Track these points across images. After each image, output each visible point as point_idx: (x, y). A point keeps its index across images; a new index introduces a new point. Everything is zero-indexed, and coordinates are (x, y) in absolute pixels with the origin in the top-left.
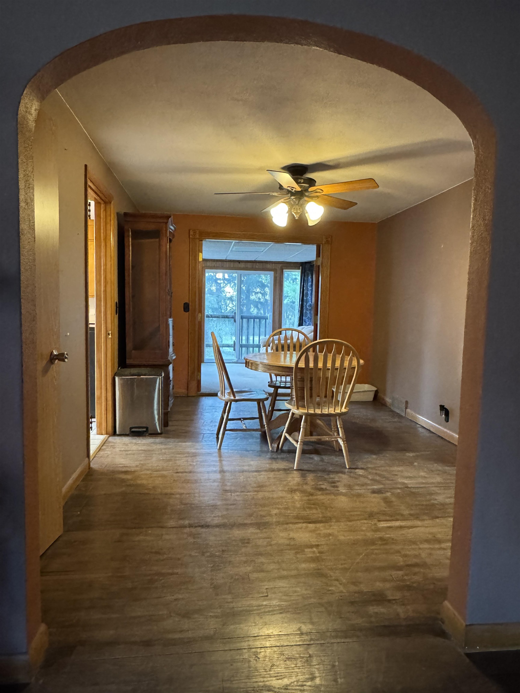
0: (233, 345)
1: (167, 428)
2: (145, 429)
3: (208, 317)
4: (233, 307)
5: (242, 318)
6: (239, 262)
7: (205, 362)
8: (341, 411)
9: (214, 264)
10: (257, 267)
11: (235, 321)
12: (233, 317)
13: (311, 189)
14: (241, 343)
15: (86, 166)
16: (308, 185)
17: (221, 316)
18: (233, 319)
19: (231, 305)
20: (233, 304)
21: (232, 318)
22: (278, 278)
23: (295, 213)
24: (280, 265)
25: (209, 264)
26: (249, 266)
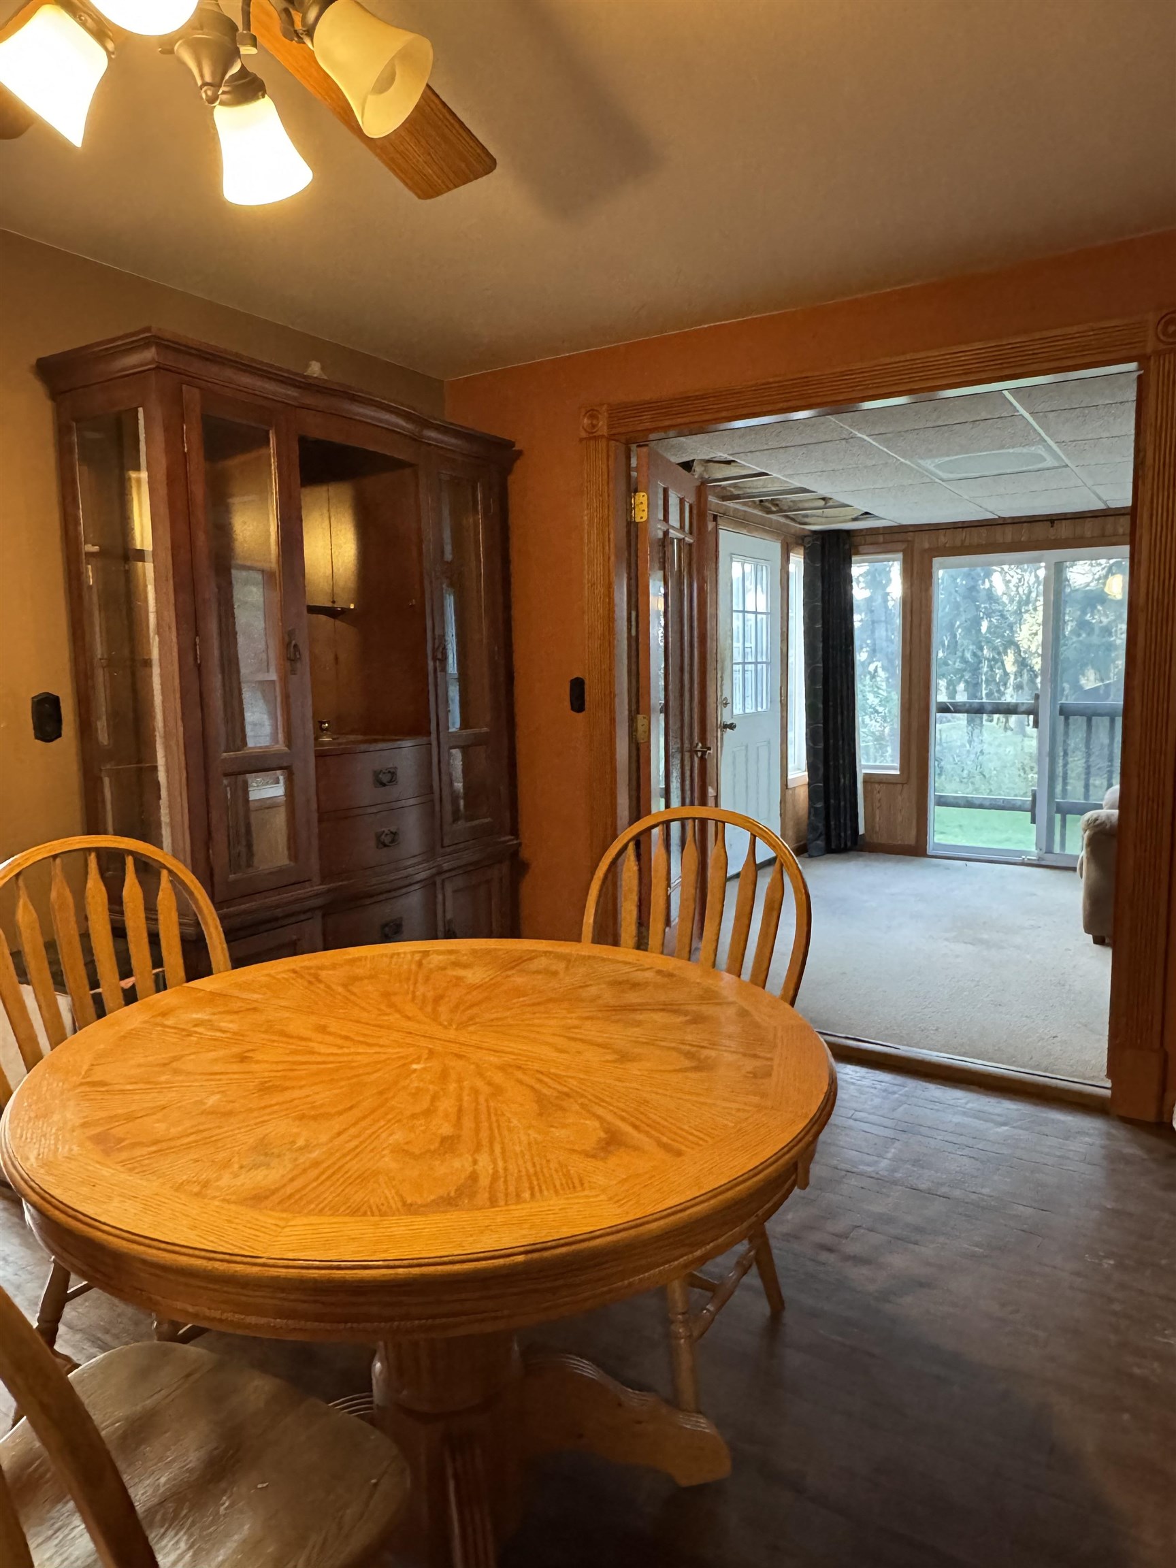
3: (942, 708)
5: (1065, 712)
9: (961, 537)
12: (1033, 712)
14: (1059, 799)
17: (987, 708)
18: (1031, 716)
21: (1028, 711)
25: (943, 539)
26: (1088, 529)
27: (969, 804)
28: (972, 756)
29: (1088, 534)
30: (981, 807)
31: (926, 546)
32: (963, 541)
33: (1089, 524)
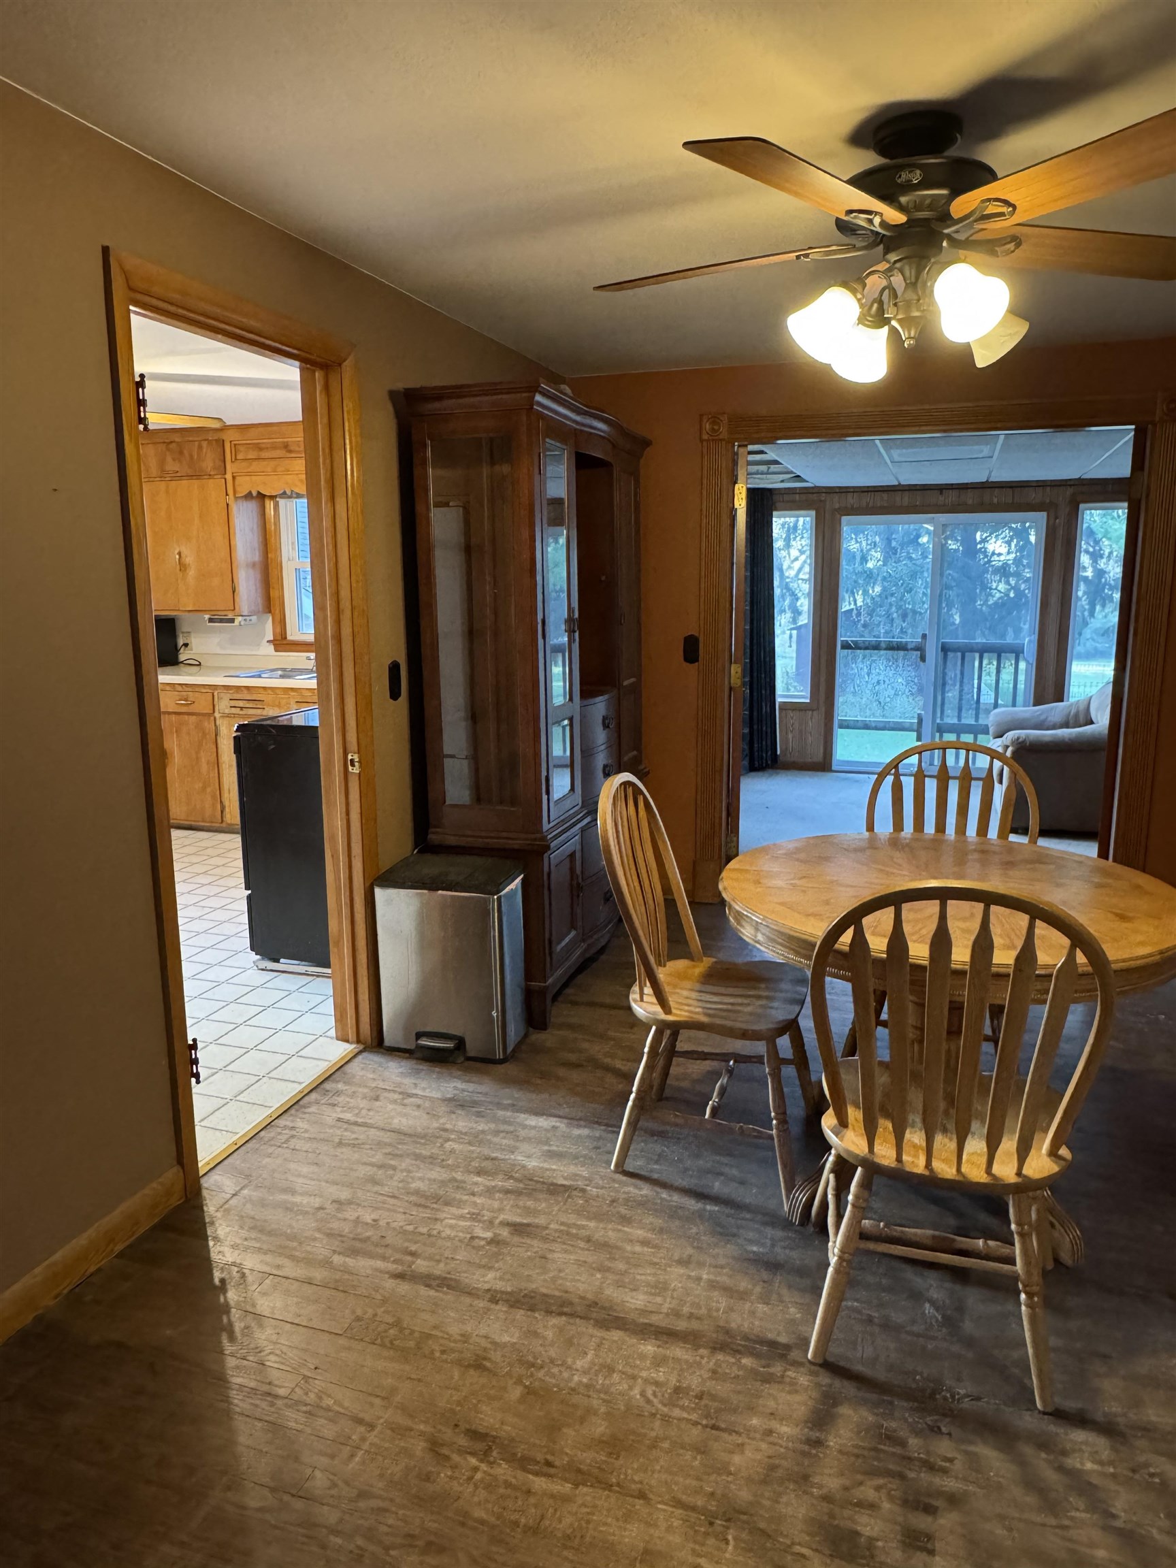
0: (915, 727)
1: (537, 1037)
2: (449, 1045)
3: (846, 646)
4: (1009, 590)
5: (945, 649)
6: (942, 488)
7: (833, 768)
8: (1019, 1174)
9: (867, 499)
10: (995, 500)
11: (923, 659)
12: (920, 649)
13: (963, 205)
14: (938, 721)
15: (106, 251)
16: (944, 192)
17: (883, 645)
18: (919, 653)
19: (1002, 587)
20: (1009, 584)
21: (917, 649)
22: (1060, 532)
23: (899, 321)
24: (1070, 491)
25: (851, 500)
26: (970, 498)
27: (866, 726)
28: (870, 686)
29: (970, 502)
30: (876, 728)
31: (837, 506)
32: (868, 504)
33: (970, 493)
